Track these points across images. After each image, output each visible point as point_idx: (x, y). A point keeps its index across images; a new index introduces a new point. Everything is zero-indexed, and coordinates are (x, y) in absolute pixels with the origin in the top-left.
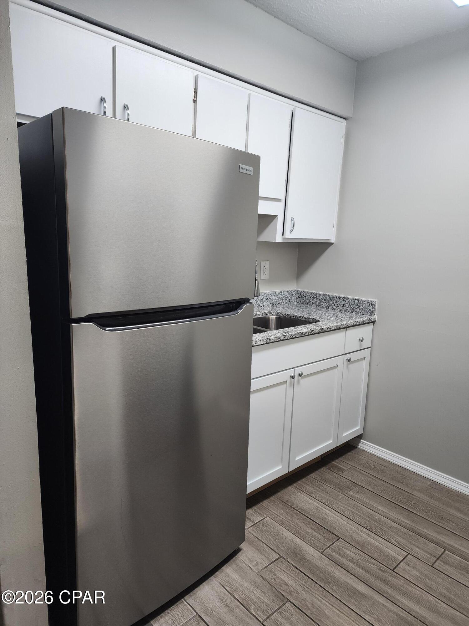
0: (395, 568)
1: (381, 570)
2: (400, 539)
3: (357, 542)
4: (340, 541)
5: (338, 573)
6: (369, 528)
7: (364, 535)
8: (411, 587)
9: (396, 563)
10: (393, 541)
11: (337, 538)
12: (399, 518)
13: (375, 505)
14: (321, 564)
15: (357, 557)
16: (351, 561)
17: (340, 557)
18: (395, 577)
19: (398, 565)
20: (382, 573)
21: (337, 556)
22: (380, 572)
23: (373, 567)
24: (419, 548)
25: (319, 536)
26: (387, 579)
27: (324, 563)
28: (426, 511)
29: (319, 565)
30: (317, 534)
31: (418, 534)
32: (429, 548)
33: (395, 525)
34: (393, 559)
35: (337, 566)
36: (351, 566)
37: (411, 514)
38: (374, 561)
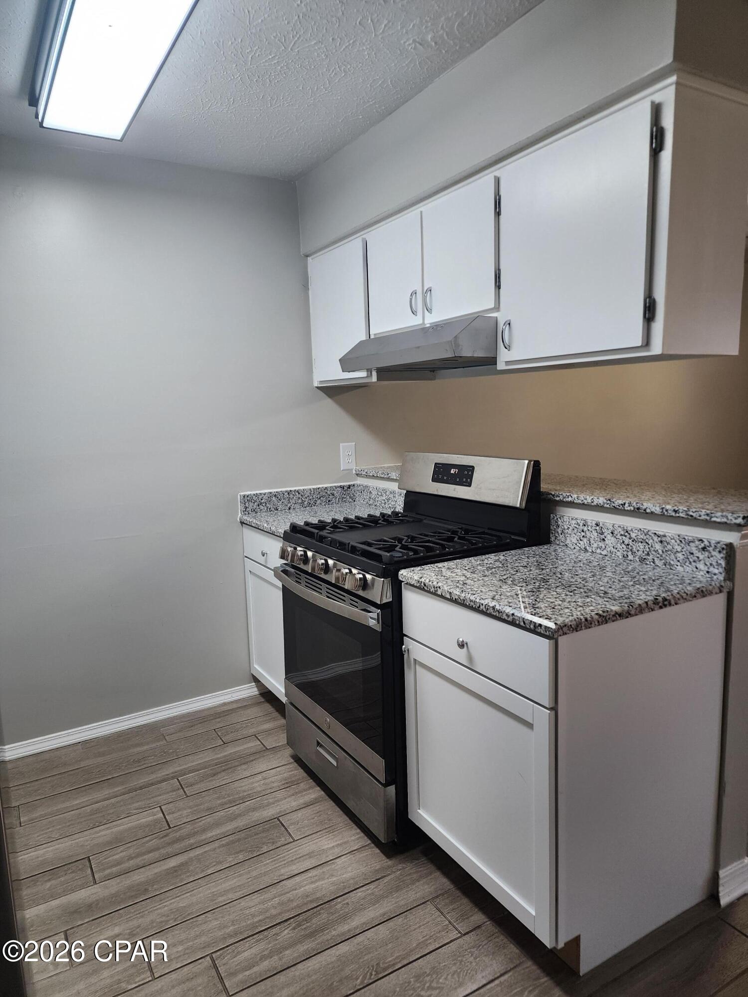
0: (168, 825)
1: (162, 837)
2: (136, 805)
3: (109, 843)
4: (93, 859)
5: (138, 877)
6: (97, 824)
7: (104, 833)
8: (200, 821)
9: (163, 822)
10: (135, 811)
11: (86, 860)
12: (107, 792)
13: (67, 804)
14: (107, 893)
15: (131, 851)
16: (130, 858)
17: (119, 867)
18: (180, 829)
19: (167, 821)
20: (167, 838)
21: (114, 869)
22: (165, 839)
23: (154, 843)
24: (160, 795)
25: (67, 877)
26: (178, 837)
27: (114, 886)
28: (118, 767)
29: (113, 892)
30: (62, 879)
31: (141, 788)
32: (165, 788)
33: (113, 800)
34: (156, 822)
35: (128, 874)
36: (138, 861)
37: (110, 781)
38: (148, 838)
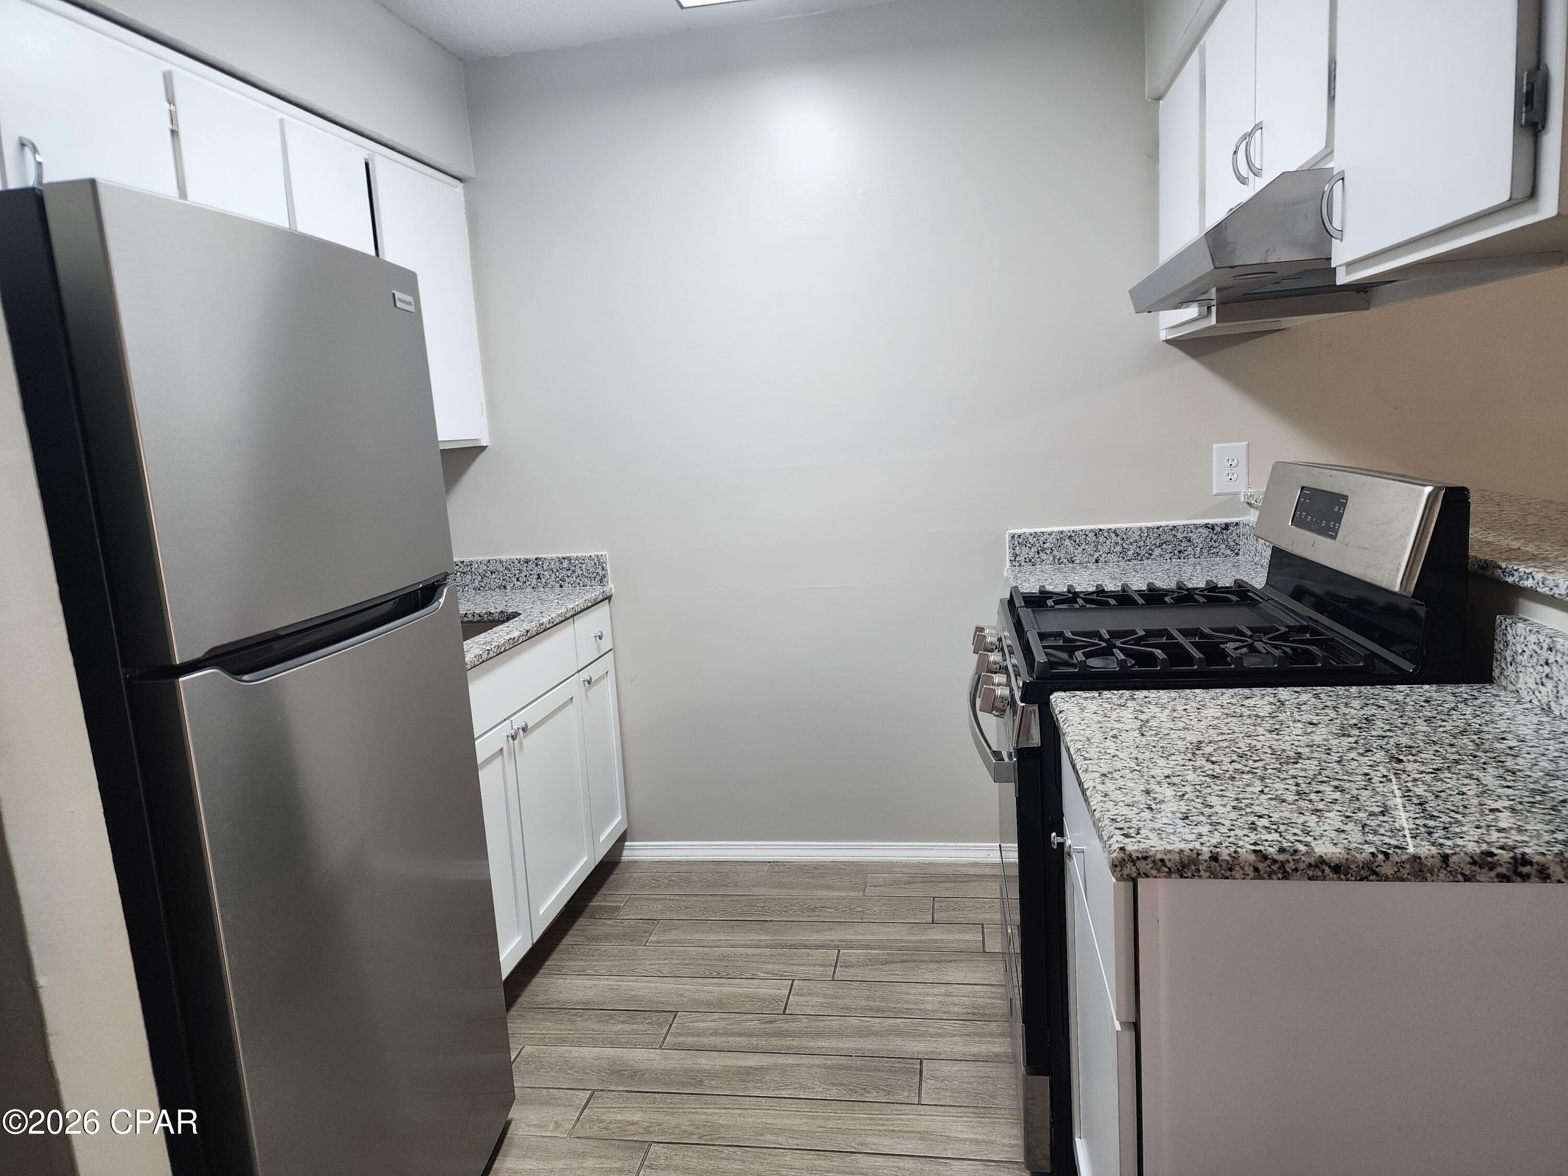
0: (785, 1008)
1: (767, 1022)
2: (770, 967)
3: (708, 1003)
4: (679, 1017)
5: (705, 1061)
6: (715, 974)
7: (713, 989)
8: (821, 1020)
9: (782, 1002)
10: (762, 974)
11: (672, 1015)
12: (752, 938)
13: (703, 937)
14: (668, 1065)
15: (723, 1024)
16: (716, 1033)
17: (696, 1039)
18: (793, 1021)
19: (787, 1004)
20: (772, 1026)
21: (690, 1039)
22: (767, 1026)
23: (753, 1024)
24: (803, 965)
25: (641, 1027)
26: (784, 1029)
27: (675, 1060)
28: (785, 910)
29: (669, 1067)
30: (635, 1026)
31: (791, 947)
32: (815, 958)
33: (750, 951)
34: (775, 999)
35: (698, 1053)
36: (718, 1041)
37: (765, 924)
38: (750, 1016)
